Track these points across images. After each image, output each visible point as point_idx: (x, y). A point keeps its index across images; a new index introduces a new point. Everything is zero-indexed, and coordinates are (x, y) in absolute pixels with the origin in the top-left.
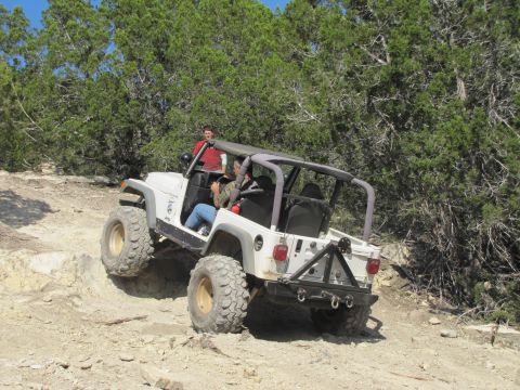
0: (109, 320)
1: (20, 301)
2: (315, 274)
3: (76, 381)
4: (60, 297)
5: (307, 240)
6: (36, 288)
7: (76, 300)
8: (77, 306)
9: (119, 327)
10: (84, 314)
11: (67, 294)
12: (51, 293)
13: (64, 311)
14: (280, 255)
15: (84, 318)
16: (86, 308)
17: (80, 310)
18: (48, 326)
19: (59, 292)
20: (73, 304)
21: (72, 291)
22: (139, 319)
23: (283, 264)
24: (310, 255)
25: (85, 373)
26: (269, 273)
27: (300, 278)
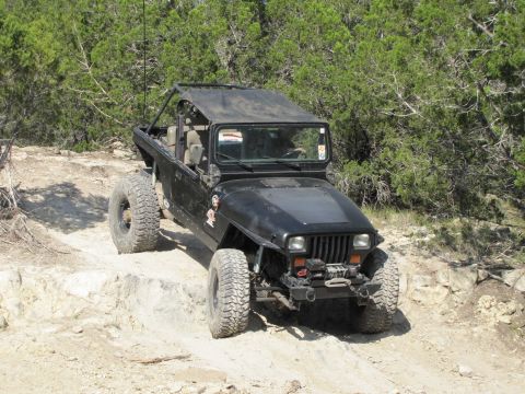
0: (147, 359)
1: (48, 330)
4: (95, 326)
6: (68, 315)
7: (112, 331)
8: (112, 339)
9: (155, 367)
10: (119, 349)
11: (103, 323)
12: (85, 322)
13: (95, 345)
15: (119, 354)
16: (122, 341)
17: (116, 344)
18: (71, 364)
19: (94, 320)
20: (109, 335)
21: (111, 319)
22: (180, 358)
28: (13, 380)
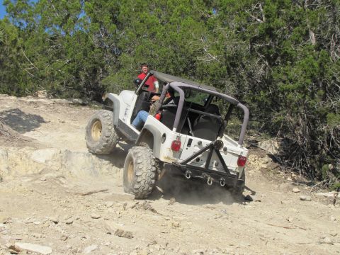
0: (83, 192)
1: (26, 181)
2: (200, 162)
3: (63, 232)
4: (52, 177)
5: (196, 140)
6: (36, 172)
7: (62, 179)
8: (63, 183)
9: (90, 196)
10: (68, 188)
11: (56, 175)
12: (46, 175)
13: (54, 187)
14: (176, 147)
15: (67, 191)
16: (68, 185)
17: (65, 186)
18: (44, 197)
19: (51, 175)
20: (60, 182)
21: (59, 173)
22: (103, 191)
23: (178, 154)
24: (198, 149)
25: (68, 226)
26: (168, 158)
27: (189, 163)
28: (13, 205)
